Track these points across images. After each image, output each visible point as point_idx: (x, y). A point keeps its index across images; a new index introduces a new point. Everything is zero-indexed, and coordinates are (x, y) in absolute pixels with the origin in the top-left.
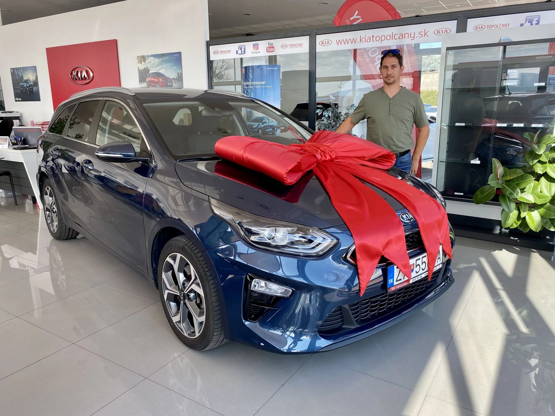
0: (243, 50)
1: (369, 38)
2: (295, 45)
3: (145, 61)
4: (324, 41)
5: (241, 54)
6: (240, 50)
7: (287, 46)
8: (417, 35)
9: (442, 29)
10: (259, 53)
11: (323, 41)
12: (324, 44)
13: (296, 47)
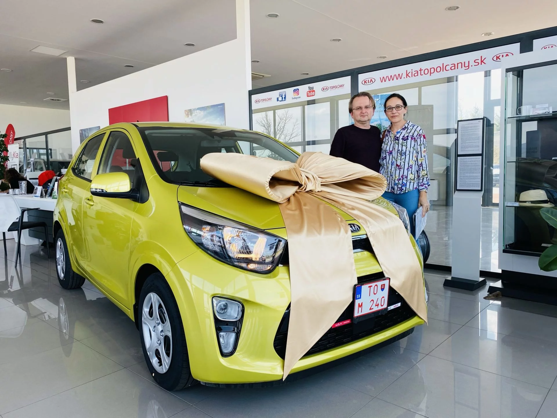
0: (283, 97)
1: (416, 72)
2: (336, 87)
3: (192, 115)
4: (366, 80)
5: (282, 101)
6: (281, 97)
7: (328, 89)
8: (472, 63)
9: (503, 54)
10: (300, 98)
11: (365, 80)
12: (366, 83)
13: (338, 89)
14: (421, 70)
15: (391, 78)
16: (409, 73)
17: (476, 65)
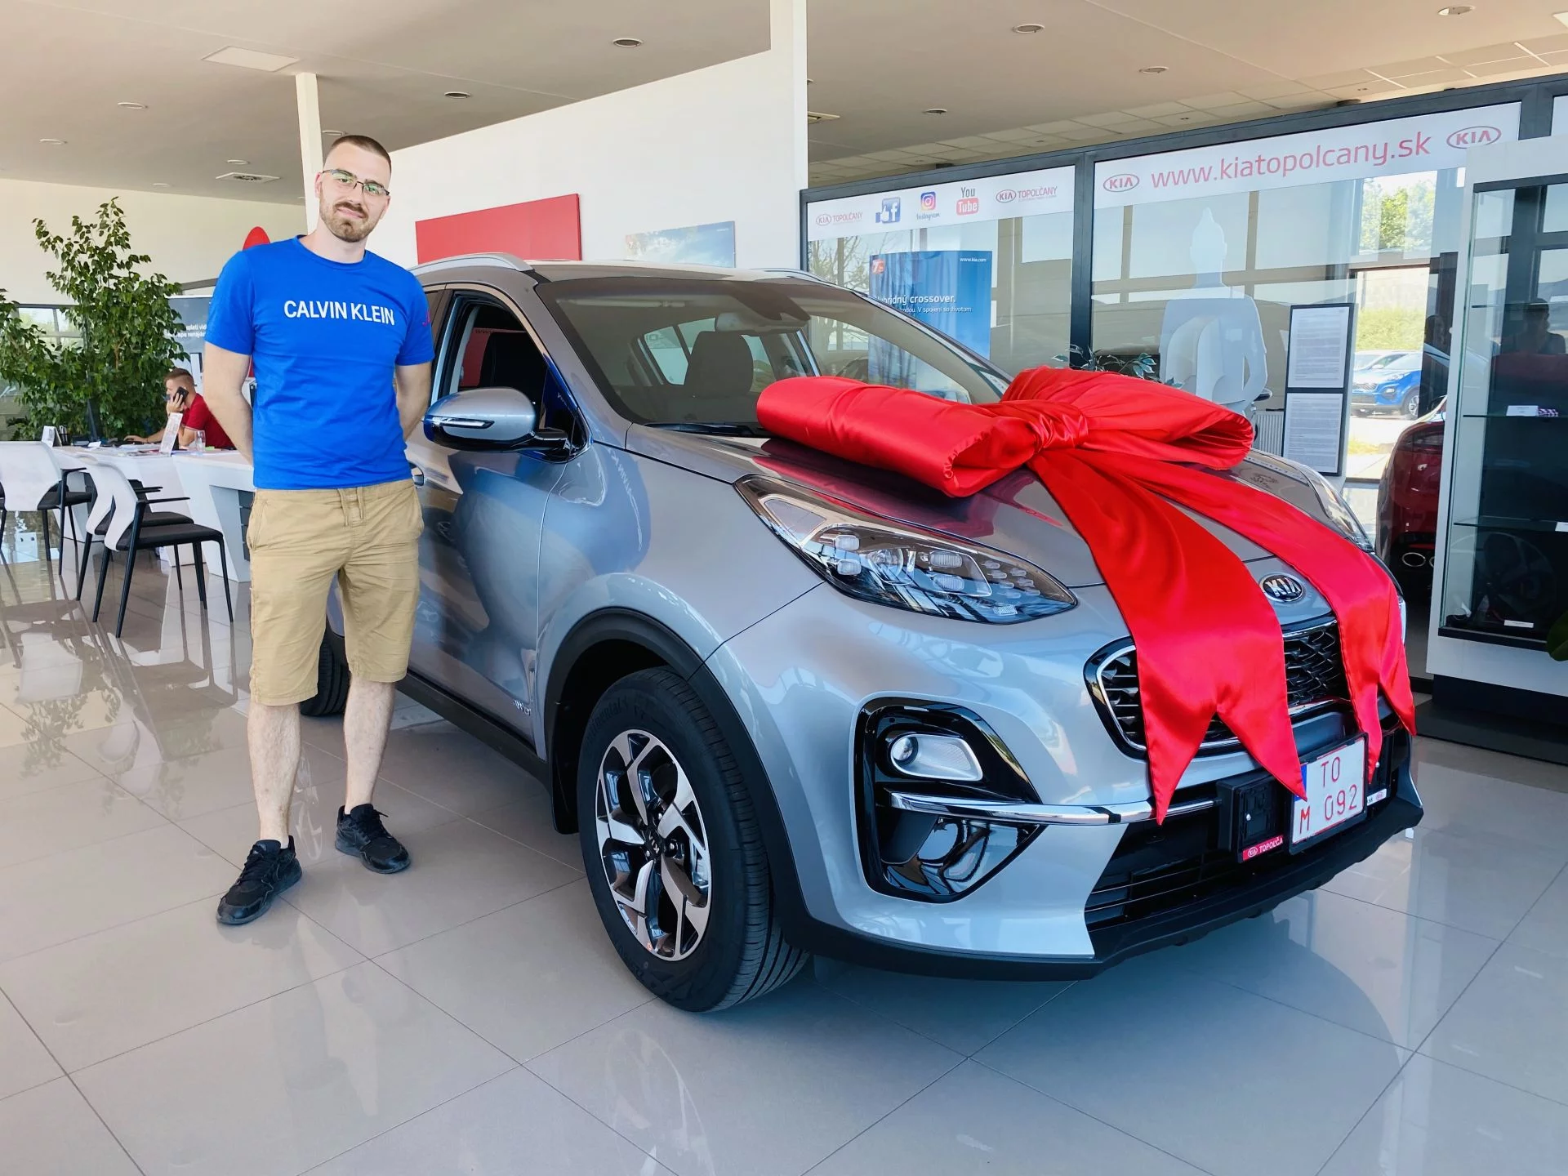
0: (894, 210)
1: (1248, 165)
2: (1036, 192)
3: (646, 248)
4: (1115, 178)
5: (890, 221)
6: (887, 210)
7: (1013, 195)
9: (1474, 130)
10: (938, 217)
11: (1113, 179)
12: (1116, 187)
13: (1039, 198)
14: (1260, 160)
15: (1182, 177)
16: (1231, 164)
17: (1402, 156)
